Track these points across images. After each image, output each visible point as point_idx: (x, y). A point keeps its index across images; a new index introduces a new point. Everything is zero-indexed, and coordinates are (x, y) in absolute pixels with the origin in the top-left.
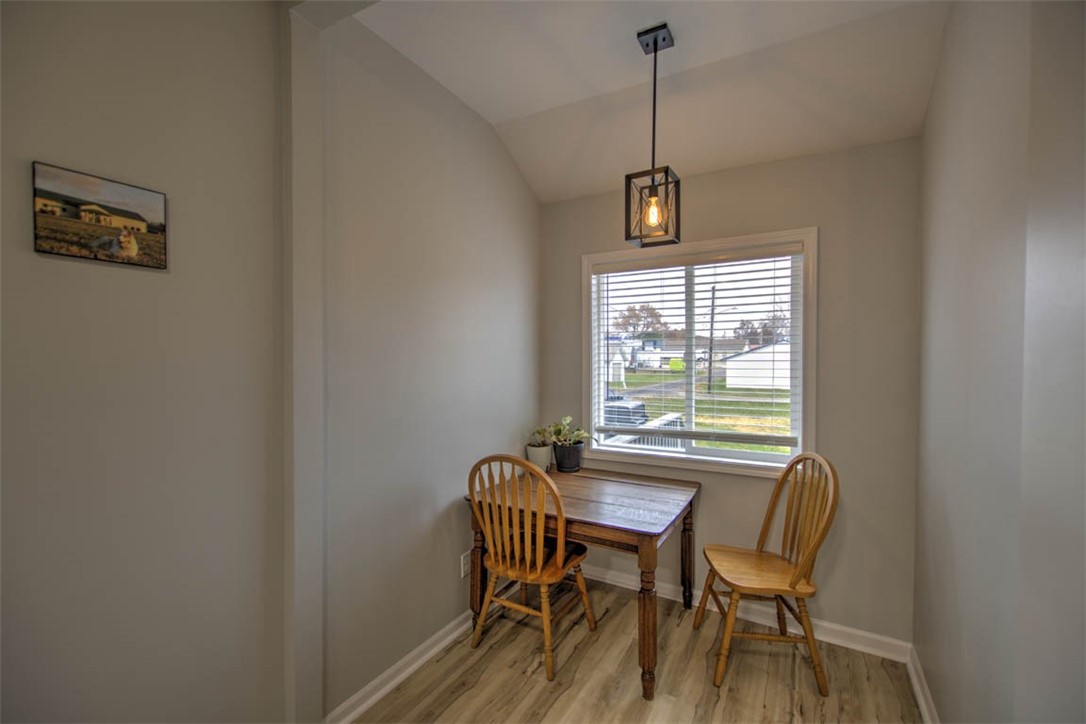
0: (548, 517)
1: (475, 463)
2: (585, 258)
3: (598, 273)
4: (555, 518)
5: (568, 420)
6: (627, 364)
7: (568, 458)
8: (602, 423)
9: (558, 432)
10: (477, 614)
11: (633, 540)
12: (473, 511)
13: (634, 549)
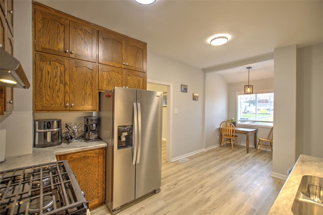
0: (232, 130)
1: (221, 122)
2: (237, 93)
3: (239, 95)
4: (234, 130)
5: (234, 118)
6: (243, 111)
7: (234, 123)
8: (240, 119)
9: (232, 120)
10: (221, 144)
11: (245, 133)
12: (220, 130)
13: (246, 134)
